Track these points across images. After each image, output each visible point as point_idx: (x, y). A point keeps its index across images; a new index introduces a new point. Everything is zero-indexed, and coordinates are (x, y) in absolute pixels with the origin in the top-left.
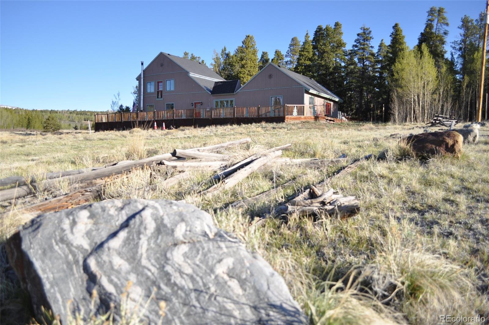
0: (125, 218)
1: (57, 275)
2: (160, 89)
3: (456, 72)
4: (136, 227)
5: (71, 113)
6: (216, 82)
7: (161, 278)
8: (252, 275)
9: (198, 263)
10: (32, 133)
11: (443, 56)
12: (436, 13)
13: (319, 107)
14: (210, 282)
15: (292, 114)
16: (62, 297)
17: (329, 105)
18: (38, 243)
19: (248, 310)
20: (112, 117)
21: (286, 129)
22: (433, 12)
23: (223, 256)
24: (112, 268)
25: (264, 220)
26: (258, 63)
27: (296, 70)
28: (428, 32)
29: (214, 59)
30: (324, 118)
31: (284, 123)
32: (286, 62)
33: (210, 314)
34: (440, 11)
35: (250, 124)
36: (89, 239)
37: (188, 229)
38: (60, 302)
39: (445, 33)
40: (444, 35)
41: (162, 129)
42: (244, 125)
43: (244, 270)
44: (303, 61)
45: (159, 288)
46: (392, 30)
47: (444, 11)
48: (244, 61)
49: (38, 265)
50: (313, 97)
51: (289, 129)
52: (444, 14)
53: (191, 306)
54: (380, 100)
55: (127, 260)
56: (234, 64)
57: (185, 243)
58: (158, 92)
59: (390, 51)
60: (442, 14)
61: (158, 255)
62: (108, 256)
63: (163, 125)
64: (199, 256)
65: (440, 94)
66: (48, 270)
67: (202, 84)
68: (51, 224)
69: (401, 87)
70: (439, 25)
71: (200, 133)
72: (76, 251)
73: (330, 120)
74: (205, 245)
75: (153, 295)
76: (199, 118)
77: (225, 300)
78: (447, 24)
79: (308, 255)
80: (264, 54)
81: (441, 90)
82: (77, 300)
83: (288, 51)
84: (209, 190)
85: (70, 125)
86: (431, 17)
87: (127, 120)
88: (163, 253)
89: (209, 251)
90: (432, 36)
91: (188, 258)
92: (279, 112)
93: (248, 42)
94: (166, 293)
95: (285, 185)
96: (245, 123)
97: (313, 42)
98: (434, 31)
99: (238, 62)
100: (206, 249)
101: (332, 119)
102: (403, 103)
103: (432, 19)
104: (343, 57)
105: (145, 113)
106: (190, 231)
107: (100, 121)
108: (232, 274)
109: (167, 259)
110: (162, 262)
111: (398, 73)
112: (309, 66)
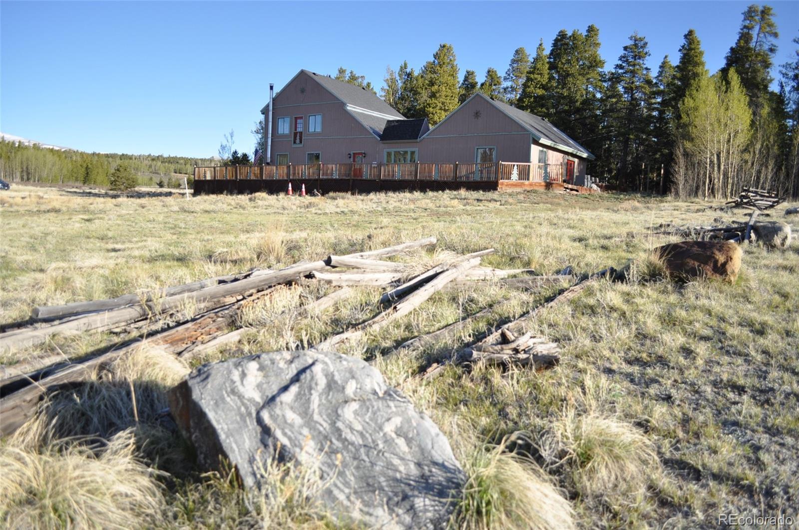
0: (295, 372)
1: (231, 427)
2: (299, 130)
3: (787, 116)
4: (307, 382)
5: (153, 160)
6: (389, 122)
7: (332, 433)
8: (418, 434)
9: (367, 420)
10: (93, 191)
11: (766, 87)
12: (757, 15)
13: (554, 167)
14: (379, 439)
15: (509, 178)
16: (238, 447)
17: (571, 164)
18: (209, 394)
19: (412, 466)
20: (221, 171)
21: (499, 203)
22: (753, 14)
23: (391, 415)
24: (285, 422)
25: (442, 367)
26: (458, 90)
27: (520, 104)
28: (742, 47)
29: (386, 81)
30: (562, 186)
31: (497, 192)
32: (505, 89)
33: (377, 468)
34: (765, 12)
35: (440, 192)
36: (260, 392)
37: (359, 386)
38: (237, 452)
39: (771, 50)
40: (769, 53)
41: (300, 195)
42: (431, 194)
43: (411, 429)
44: (531, 89)
45: (331, 442)
46: (683, 41)
47: (771, 12)
48: (436, 87)
49: (211, 415)
50: (545, 150)
51: (503, 202)
52: (771, 17)
53: (360, 460)
54: (657, 156)
55: (300, 414)
56: (419, 90)
57: (355, 400)
58: (295, 134)
59: (678, 75)
60: (767, 17)
61: (330, 411)
62: (281, 409)
63: (302, 188)
64: (369, 414)
65: (754, 152)
66: (221, 421)
67: (366, 124)
68: (219, 374)
69: (691, 140)
70: (762, 35)
71: (361, 206)
72: (248, 403)
73: (572, 190)
74: (375, 403)
75: (326, 449)
76: (359, 178)
77: (392, 456)
78: (776, 35)
79: (488, 414)
80: (469, 74)
81: (758, 146)
82: (252, 450)
83: (509, 70)
84: (376, 319)
85: (151, 179)
86: (748, 22)
87: (244, 178)
88: (334, 409)
89: (379, 409)
90: (749, 54)
91: (358, 415)
92: (489, 172)
93: (443, 55)
94: (337, 447)
95: (478, 315)
96: (432, 190)
97: (550, 58)
98: (752, 45)
99: (426, 88)
100: (376, 408)
101: (575, 187)
102: (693, 165)
103: (750, 26)
104: (599, 83)
105: (274, 168)
106: (360, 389)
107: (202, 178)
108: (399, 432)
109: (338, 416)
110: (334, 418)
111: (688, 115)
112: (542, 97)
